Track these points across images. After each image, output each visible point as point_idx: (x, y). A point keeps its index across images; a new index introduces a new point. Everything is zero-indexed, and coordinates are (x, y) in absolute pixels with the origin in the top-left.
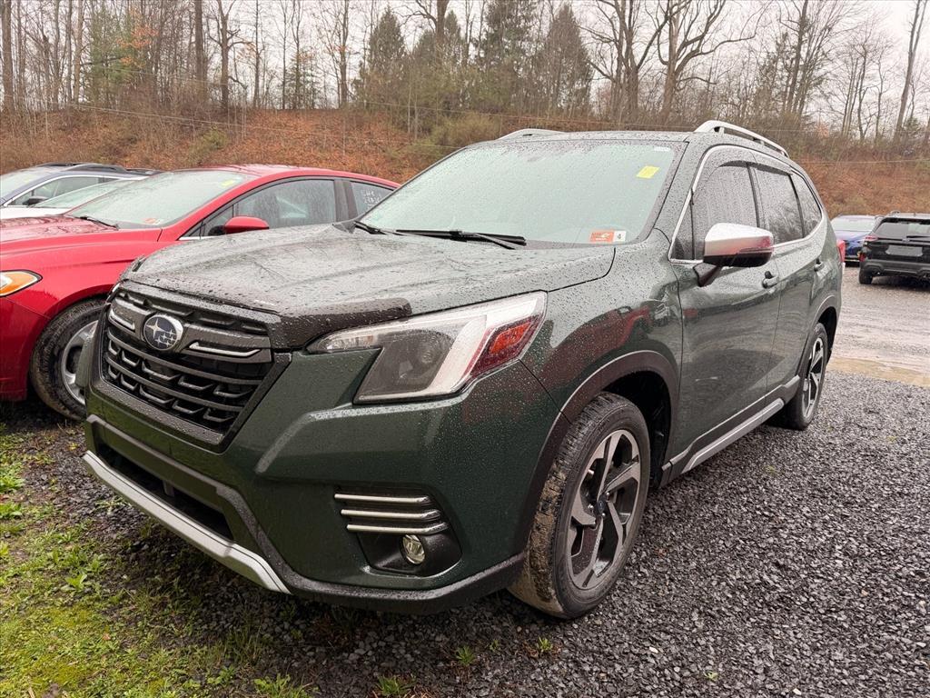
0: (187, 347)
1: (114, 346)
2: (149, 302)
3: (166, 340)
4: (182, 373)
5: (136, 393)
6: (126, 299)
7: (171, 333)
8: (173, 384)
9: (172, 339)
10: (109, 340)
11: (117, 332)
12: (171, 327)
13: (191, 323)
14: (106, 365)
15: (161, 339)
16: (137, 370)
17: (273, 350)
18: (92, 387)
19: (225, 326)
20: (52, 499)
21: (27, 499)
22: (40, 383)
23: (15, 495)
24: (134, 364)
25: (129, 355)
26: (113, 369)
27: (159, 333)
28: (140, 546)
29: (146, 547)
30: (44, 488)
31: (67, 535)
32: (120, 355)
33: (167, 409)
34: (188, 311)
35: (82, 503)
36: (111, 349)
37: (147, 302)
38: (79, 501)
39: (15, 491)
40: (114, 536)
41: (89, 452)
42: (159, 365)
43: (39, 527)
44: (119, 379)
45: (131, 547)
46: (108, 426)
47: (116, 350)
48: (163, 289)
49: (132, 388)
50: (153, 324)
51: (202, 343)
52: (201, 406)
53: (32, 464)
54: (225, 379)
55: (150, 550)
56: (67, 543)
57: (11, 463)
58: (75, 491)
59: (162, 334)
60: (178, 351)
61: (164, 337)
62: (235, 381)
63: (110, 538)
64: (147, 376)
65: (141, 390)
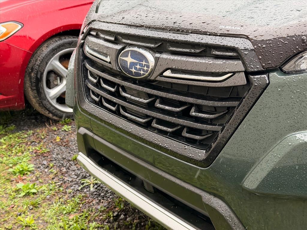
0: (161, 74)
1: (92, 75)
2: (120, 38)
3: (140, 70)
4: (157, 97)
5: (117, 113)
6: (97, 36)
7: (144, 63)
8: (151, 106)
9: (145, 68)
10: (87, 70)
11: (93, 63)
12: (144, 58)
13: (161, 53)
14: (88, 89)
15: (136, 68)
16: (116, 94)
17: (247, 74)
18: (80, 107)
19: (195, 53)
20: (53, 179)
21: (37, 179)
22: (32, 97)
23: (29, 177)
24: (113, 90)
25: (106, 82)
26: (94, 93)
27: (132, 64)
28: (118, 216)
29: (122, 216)
30: (46, 170)
31: (68, 207)
32: (99, 82)
33: (147, 126)
34: (156, 43)
35: (72, 182)
36: (90, 78)
37: (117, 38)
38: (70, 180)
39: (29, 173)
40: (99, 207)
41: (80, 153)
42: (136, 90)
43: (49, 200)
44: (101, 101)
45: (113, 216)
46: (96, 137)
47: (95, 78)
48: (130, 26)
49: (114, 108)
50: (127, 56)
51: (174, 71)
52: (178, 125)
53: (36, 153)
54: (200, 101)
55: (125, 219)
56: (69, 213)
57: (23, 153)
58: (67, 172)
59: (136, 64)
60: (152, 78)
61: (138, 67)
62: (211, 103)
63: (97, 209)
64: (124, 99)
65: (121, 110)
